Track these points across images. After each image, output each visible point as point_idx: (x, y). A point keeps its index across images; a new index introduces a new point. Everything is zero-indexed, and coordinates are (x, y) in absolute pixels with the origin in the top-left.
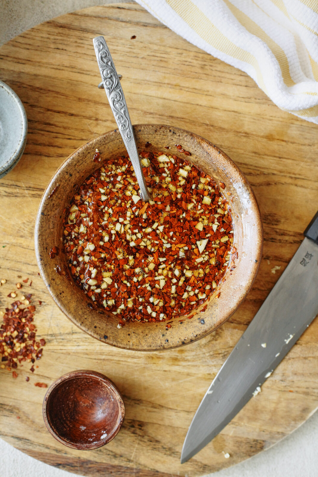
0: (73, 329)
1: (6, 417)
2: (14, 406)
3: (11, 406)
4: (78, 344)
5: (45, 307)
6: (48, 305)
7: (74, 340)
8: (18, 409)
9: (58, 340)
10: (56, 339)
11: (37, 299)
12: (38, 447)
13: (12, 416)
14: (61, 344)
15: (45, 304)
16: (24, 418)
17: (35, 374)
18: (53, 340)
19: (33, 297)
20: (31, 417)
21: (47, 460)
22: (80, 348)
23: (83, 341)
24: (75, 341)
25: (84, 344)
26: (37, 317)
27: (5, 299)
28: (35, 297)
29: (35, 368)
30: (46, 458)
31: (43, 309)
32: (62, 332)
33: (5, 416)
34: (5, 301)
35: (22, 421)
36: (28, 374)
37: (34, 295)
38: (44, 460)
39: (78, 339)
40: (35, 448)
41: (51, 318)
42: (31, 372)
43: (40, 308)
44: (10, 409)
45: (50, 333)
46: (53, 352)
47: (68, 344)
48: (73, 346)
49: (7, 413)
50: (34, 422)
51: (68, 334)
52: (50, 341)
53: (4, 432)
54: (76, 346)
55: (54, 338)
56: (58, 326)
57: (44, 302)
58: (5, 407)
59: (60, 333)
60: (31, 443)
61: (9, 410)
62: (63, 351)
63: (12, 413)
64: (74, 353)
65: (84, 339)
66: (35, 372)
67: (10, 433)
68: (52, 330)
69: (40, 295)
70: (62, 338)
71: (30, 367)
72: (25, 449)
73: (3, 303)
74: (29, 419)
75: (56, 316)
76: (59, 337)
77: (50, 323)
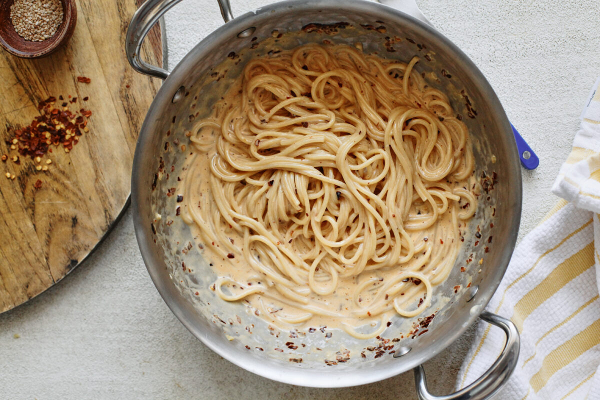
0: (16, 83)
1: (136, 100)
2: (120, 97)
3: (122, 101)
4: (27, 70)
5: (10, 121)
6: (7, 120)
7: (25, 76)
8: (121, 92)
9: (34, 91)
10: (34, 94)
11: (8, 134)
12: (148, 51)
13: (131, 93)
14: (36, 86)
15: (8, 124)
16: (126, 81)
17: (78, 95)
18: (36, 96)
19: (8, 140)
20: (122, 75)
21: (157, 34)
22: (29, 66)
23: (22, 66)
24: (26, 74)
25: (23, 64)
26: (23, 124)
27: (24, 164)
28: (6, 137)
29: (71, 99)
30: (154, 36)
31: (13, 123)
32: (24, 92)
33: (135, 102)
34: (26, 164)
35: (130, 81)
36: (81, 102)
37: (5, 139)
38: (158, 38)
39: (22, 73)
40: (151, 53)
41: (16, 110)
42: (77, 100)
43: (14, 126)
44: (125, 100)
45: (31, 103)
46: (47, 89)
47: (32, 79)
48: (31, 74)
49: (131, 101)
50: (125, 69)
51: (23, 84)
52: (39, 98)
53: (152, 93)
54: (29, 70)
55: (34, 96)
56: (21, 99)
57: (6, 125)
58: (126, 105)
59: (26, 93)
60: (148, 60)
61: (127, 101)
62: (41, 80)
63: (129, 96)
64: (37, 69)
65: (19, 67)
66: (76, 96)
67: (150, 87)
68: (28, 102)
69: (2, 132)
70: (29, 89)
71: (74, 103)
72: (157, 63)
73: (29, 164)
74: (125, 76)
75: (13, 106)
76: (30, 91)
77: (22, 108)
